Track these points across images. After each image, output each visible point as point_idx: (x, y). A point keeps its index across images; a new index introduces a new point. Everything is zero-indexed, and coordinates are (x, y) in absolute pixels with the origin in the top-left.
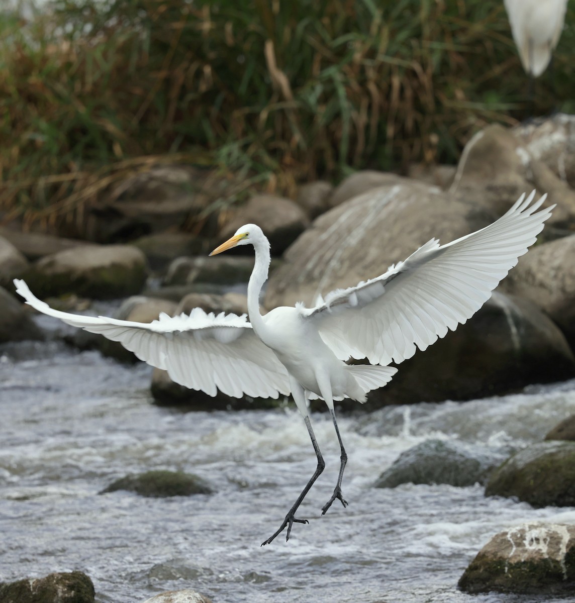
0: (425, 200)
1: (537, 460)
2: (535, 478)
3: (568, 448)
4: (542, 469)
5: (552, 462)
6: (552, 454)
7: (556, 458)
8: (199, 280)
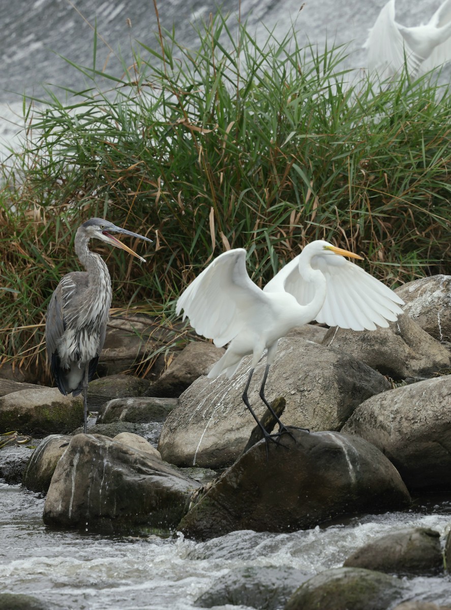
0: (302, 350)
1: (325, 584)
2: (322, 601)
3: (352, 574)
4: (328, 593)
5: (338, 586)
6: (338, 580)
7: (342, 583)
8: (126, 419)
